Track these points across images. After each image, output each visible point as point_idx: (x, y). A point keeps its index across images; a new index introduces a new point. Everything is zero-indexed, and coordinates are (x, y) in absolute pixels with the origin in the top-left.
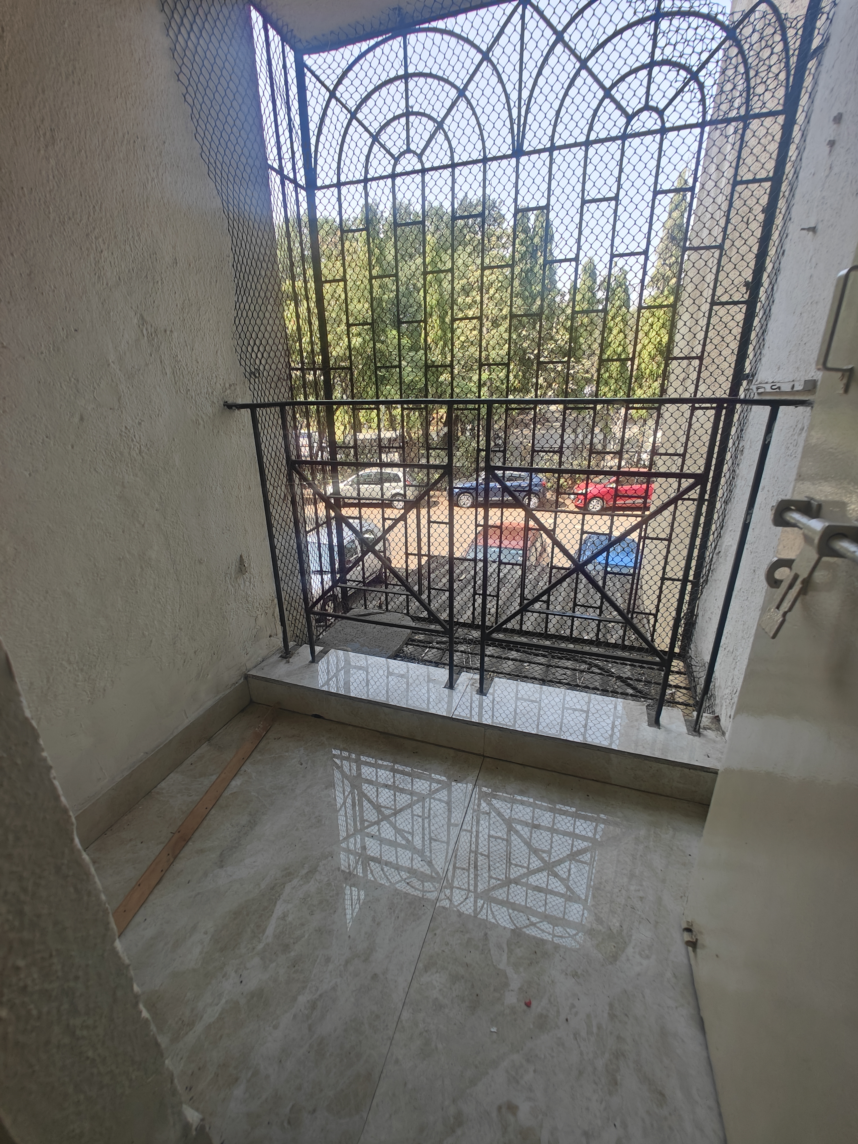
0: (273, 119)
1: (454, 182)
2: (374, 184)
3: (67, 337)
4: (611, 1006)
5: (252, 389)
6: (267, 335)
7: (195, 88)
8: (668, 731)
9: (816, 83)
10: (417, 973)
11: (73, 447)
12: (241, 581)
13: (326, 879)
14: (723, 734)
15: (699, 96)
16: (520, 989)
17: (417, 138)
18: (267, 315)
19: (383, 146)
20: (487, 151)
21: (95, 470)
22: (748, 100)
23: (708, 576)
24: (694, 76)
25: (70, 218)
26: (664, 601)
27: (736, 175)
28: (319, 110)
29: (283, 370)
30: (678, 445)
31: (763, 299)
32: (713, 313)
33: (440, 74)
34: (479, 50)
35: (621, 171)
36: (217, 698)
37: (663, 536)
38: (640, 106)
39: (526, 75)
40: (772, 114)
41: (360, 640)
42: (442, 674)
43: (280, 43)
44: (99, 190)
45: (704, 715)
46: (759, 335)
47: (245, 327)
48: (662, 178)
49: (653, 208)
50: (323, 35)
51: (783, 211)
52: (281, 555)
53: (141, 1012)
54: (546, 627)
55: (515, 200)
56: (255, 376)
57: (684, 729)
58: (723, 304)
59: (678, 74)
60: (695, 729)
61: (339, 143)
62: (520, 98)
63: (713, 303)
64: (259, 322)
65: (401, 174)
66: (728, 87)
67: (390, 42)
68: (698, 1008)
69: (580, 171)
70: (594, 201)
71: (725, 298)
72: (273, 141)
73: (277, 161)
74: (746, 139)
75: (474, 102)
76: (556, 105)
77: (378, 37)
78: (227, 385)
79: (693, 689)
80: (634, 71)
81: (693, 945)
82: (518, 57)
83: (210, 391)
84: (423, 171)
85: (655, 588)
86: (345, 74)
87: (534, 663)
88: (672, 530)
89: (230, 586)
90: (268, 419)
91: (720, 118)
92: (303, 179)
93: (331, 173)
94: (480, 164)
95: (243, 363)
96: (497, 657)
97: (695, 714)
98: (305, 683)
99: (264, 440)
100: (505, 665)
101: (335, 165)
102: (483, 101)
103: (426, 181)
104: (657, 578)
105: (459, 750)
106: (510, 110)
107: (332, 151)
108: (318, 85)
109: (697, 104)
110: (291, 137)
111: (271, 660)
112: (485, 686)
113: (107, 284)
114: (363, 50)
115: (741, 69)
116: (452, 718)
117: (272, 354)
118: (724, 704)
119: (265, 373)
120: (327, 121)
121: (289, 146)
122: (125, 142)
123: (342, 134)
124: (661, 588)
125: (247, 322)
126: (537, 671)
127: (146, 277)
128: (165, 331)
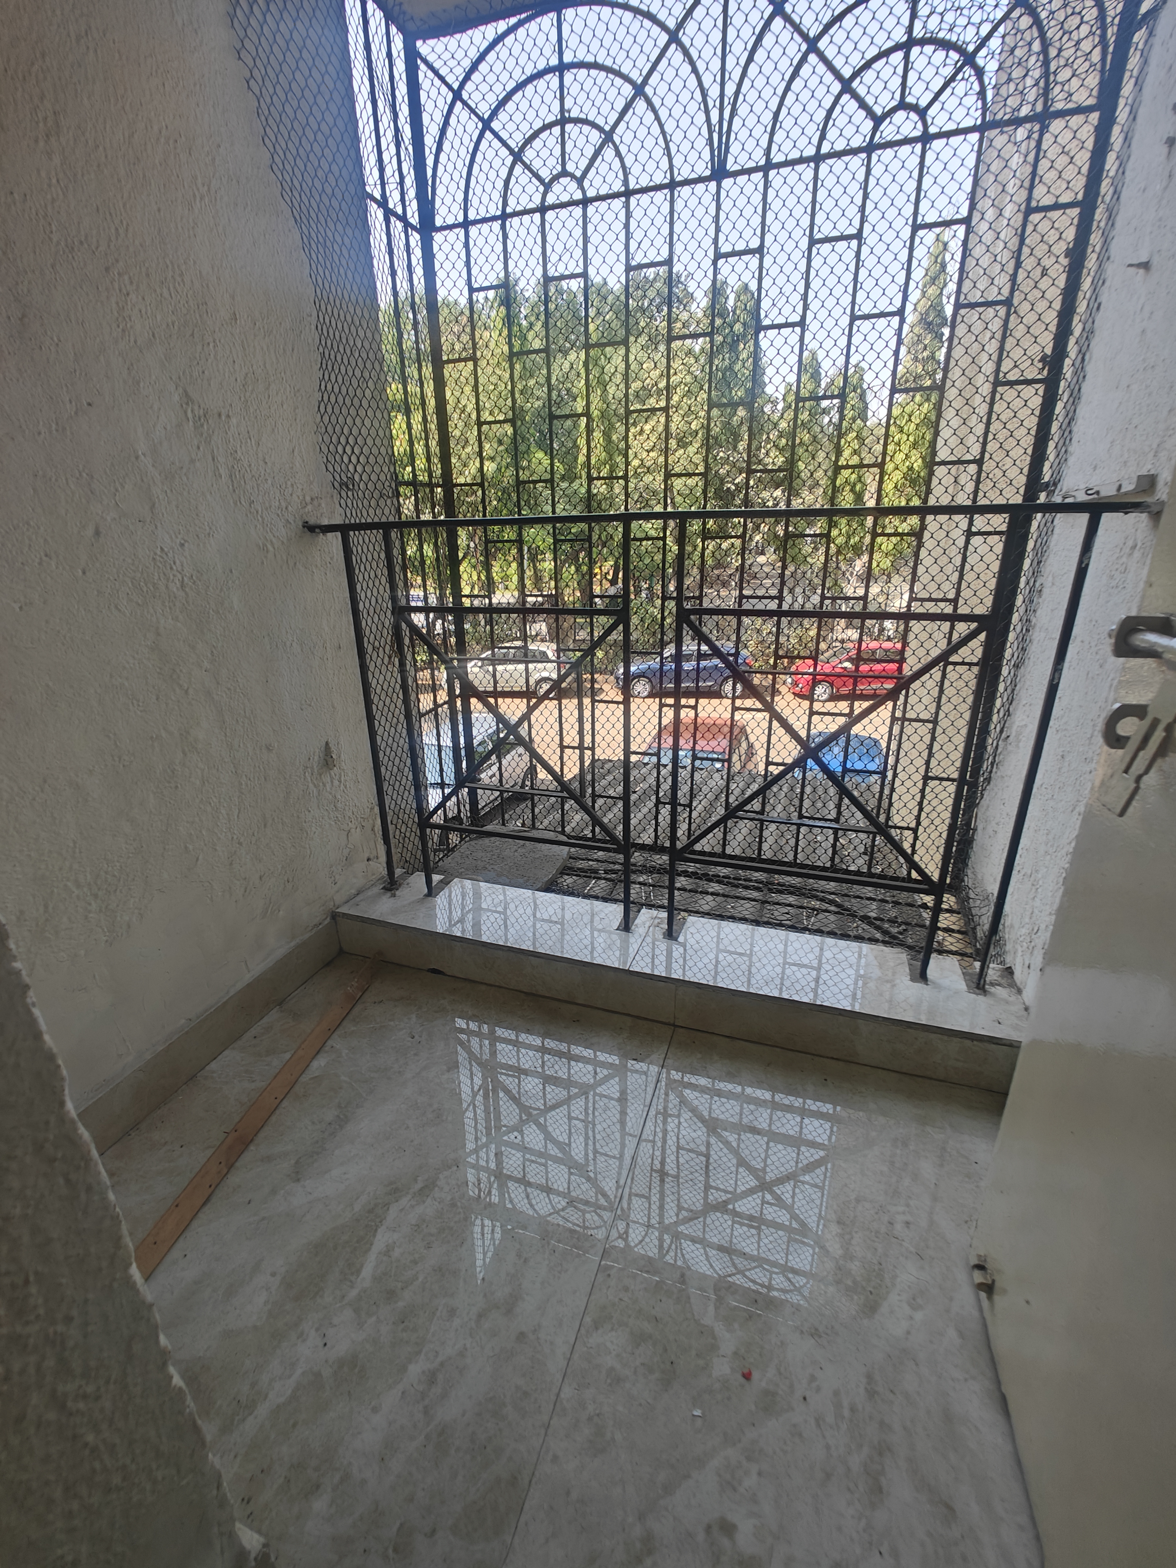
0: (372, 127)
1: (628, 215)
2: (516, 221)
3: (76, 413)
4: (869, 1377)
5: (344, 505)
6: (364, 431)
7: (263, 72)
8: (938, 987)
9: (1145, 62)
10: (583, 1331)
11: (84, 573)
12: (326, 778)
13: (449, 1198)
14: (1019, 991)
15: (976, 87)
16: (735, 1353)
17: (575, 155)
18: (365, 403)
19: (527, 167)
20: (676, 172)
21: (116, 607)
22: (1047, 91)
23: (991, 772)
24: (969, 59)
25: (81, 243)
26: (926, 809)
27: (1029, 199)
28: (439, 118)
29: (387, 484)
30: (947, 586)
31: (1068, 376)
32: (998, 396)
33: (609, 63)
34: (663, 26)
35: (866, 196)
36: (293, 944)
37: (925, 716)
38: (894, 103)
39: (730, 61)
40: (1080, 110)
41: (495, 867)
42: (614, 912)
43: (383, 21)
44: (124, 205)
45: (991, 965)
46: (1064, 427)
47: (333, 417)
48: (924, 205)
49: (911, 249)
50: (444, 11)
51: (1097, 249)
52: (384, 744)
53: (171, 1378)
54: (760, 849)
55: (716, 241)
56: (347, 487)
57: (962, 985)
58: (1011, 384)
59: (947, 56)
60: (979, 985)
61: (467, 164)
62: (722, 95)
63: (997, 383)
64: (353, 412)
65: (553, 207)
66: (1017, 73)
67: (538, 20)
68: (998, 1382)
69: (807, 198)
70: (827, 240)
71: (1013, 376)
72: (373, 159)
73: (379, 187)
74: (1044, 146)
75: (656, 102)
76: (774, 105)
77: (520, 14)
78: (308, 499)
79: (970, 933)
80: (885, 54)
81: (988, 1288)
82: (720, 36)
83: (284, 504)
84: (585, 202)
85: (915, 790)
86: (474, 67)
87: (744, 899)
88: (939, 707)
89: (311, 785)
90: (365, 550)
91: (1006, 117)
92: (416, 215)
93: (455, 208)
94: (666, 191)
95: (331, 468)
96: (690, 891)
97: (977, 965)
98: (419, 923)
99: (361, 578)
100: (703, 902)
101: (460, 196)
102: (670, 100)
103: (589, 214)
104: (918, 777)
105: (638, 1017)
106: (707, 112)
107: (456, 176)
108: (437, 82)
109: (975, 97)
110: (398, 154)
111: (370, 893)
112: (674, 927)
113: (135, 342)
114: (500, 32)
115: (1036, 46)
116: (628, 972)
117: (372, 460)
118: (1020, 949)
119: (362, 485)
120: (450, 133)
121: (396, 167)
122: (162, 140)
123: (471, 151)
124: (923, 791)
125: (337, 411)
126: (747, 908)
127: (192, 335)
128: (220, 415)
